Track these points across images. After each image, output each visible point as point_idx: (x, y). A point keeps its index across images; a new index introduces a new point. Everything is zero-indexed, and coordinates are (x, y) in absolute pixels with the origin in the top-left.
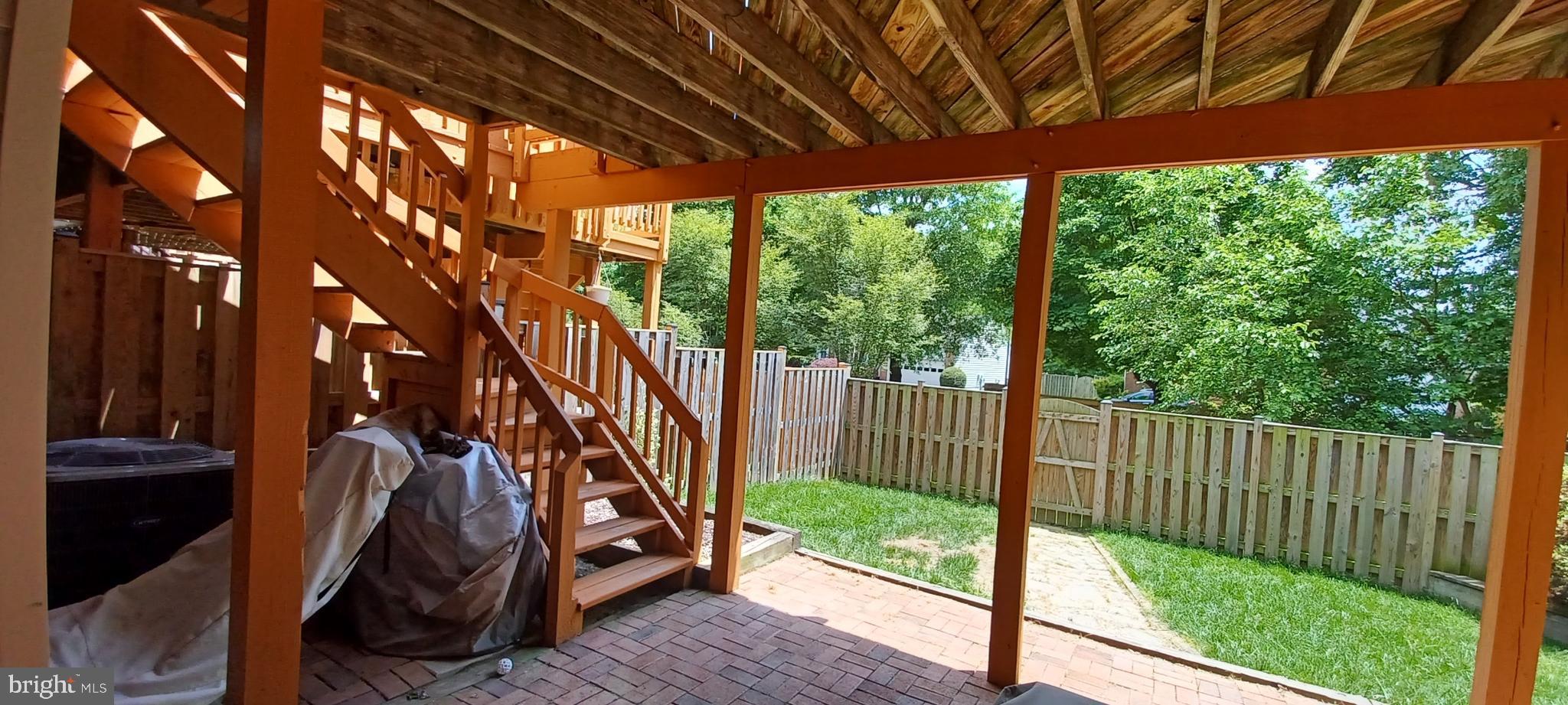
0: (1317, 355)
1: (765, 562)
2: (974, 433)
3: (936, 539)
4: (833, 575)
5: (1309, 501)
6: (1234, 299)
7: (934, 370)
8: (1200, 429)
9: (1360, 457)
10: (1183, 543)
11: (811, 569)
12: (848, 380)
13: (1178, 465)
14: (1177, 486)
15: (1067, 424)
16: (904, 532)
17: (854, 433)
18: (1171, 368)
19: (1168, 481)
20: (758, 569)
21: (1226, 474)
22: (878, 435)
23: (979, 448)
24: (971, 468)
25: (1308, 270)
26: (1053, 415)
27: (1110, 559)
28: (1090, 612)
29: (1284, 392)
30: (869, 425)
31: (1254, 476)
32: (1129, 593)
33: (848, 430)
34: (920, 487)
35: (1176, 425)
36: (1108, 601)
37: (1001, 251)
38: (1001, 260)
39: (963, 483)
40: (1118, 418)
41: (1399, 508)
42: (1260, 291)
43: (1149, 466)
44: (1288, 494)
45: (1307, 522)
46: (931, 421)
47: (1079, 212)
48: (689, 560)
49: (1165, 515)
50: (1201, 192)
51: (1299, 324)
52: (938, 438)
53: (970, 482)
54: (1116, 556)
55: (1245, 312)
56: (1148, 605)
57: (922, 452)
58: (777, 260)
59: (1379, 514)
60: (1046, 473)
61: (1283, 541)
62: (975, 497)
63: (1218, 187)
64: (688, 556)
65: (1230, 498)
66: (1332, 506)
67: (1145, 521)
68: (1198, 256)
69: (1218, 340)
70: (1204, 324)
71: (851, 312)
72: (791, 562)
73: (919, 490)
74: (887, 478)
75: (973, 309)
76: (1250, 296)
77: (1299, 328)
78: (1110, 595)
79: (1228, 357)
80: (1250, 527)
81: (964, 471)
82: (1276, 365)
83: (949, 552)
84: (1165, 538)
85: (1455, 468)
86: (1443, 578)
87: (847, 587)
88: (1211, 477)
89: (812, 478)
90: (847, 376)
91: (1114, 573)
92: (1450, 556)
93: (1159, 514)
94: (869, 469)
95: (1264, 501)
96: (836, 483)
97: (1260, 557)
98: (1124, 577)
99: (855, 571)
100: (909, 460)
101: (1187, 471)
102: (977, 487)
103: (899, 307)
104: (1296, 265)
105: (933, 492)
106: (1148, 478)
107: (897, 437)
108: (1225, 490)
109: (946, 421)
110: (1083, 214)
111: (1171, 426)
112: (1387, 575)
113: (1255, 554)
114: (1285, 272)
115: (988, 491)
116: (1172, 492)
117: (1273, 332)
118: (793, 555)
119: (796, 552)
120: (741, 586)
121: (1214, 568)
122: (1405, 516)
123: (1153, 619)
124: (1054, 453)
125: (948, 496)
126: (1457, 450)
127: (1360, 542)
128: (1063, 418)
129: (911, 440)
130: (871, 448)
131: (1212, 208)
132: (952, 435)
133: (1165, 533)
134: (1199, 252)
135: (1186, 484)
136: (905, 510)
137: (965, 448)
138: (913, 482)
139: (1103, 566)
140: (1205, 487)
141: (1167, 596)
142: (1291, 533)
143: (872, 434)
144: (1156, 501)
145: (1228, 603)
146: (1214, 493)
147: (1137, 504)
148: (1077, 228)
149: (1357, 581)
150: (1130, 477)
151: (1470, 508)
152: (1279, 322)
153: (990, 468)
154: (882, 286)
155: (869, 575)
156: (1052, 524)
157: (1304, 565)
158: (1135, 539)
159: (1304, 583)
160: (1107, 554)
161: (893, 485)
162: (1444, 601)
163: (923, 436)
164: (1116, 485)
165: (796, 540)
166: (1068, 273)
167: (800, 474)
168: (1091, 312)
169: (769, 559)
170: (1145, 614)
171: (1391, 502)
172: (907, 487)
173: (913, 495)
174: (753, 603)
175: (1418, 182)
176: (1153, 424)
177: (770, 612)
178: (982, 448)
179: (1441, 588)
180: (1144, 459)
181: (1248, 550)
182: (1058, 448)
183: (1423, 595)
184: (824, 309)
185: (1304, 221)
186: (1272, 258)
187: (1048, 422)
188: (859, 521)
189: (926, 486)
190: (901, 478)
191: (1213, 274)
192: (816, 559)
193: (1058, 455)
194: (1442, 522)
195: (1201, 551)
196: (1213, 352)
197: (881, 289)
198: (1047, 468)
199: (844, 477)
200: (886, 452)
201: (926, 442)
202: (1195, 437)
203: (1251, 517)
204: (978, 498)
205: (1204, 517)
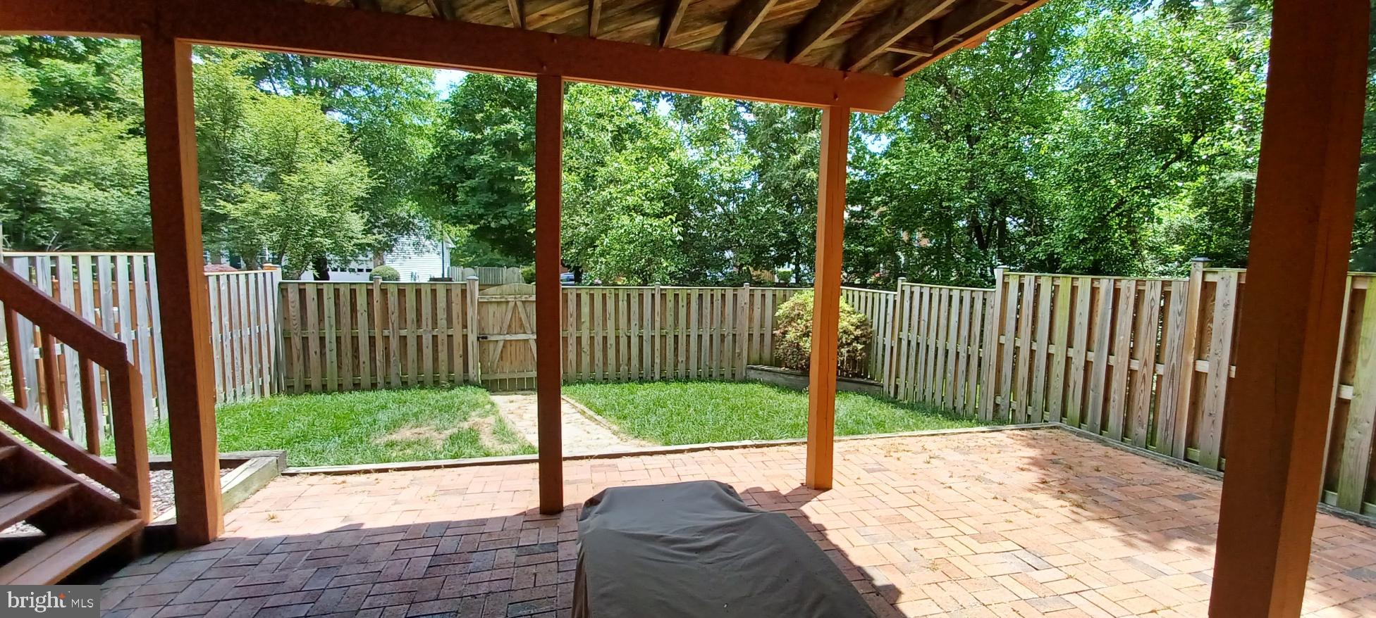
0: (681, 238)
1: (246, 495)
2: (442, 322)
3: (429, 425)
4: (344, 482)
5: (688, 336)
6: (631, 200)
7: (360, 270)
8: (623, 297)
9: (712, 303)
10: (618, 381)
11: (312, 485)
12: (280, 284)
13: (611, 324)
14: (611, 341)
15: (527, 304)
16: (394, 426)
17: (297, 342)
18: (593, 253)
19: (605, 338)
20: (241, 505)
21: (641, 327)
22: (330, 338)
23: (448, 336)
24: (443, 356)
25: (673, 180)
26: (515, 298)
27: (577, 404)
28: (580, 444)
29: (664, 265)
30: (316, 331)
31: (657, 325)
32: (599, 423)
33: (287, 340)
34: (389, 383)
35: (608, 295)
36: (588, 433)
37: (432, 150)
38: (432, 159)
39: (435, 370)
40: (567, 294)
41: (732, 332)
42: (646, 195)
43: (591, 328)
44: (676, 334)
45: (688, 351)
46: (394, 317)
47: (504, 120)
48: (135, 522)
49: (605, 364)
50: (600, 116)
51: (670, 216)
52: (403, 333)
53: (443, 367)
54: (580, 401)
55: (638, 209)
56: (615, 428)
57: (387, 348)
58: (121, 138)
59: (723, 336)
60: (513, 347)
61: (676, 365)
62: (450, 381)
63: (613, 113)
64: (133, 517)
65: (644, 342)
66: (700, 336)
67: (592, 371)
68: (602, 166)
69: (623, 231)
70: (610, 220)
71: (264, 206)
72: (280, 487)
73: (388, 386)
74: (348, 379)
75: (407, 208)
76: (640, 197)
77: (670, 219)
78: (588, 428)
79: (630, 243)
80: (657, 360)
81: (435, 359)
82: (657, 247)
83: (448, 432)
84: (606, 380)
85: (755, 304)
86: (752, 368)
87: (368, 488)
88: (632, 331)
89: (249, 398)
90: (278, 278)
91: (583, 413)
92: (755, 356)
93: (601, 364)
94: (324, 375)
95: (663, 341)
96: (283, 398)
97: (664, 379)
98: (591, 413)
99: (367, 472)
100: (373, 359)
101: (617, 329)
102: (450, 372)
103: (326, 202)
104: (666, 176)
105: (405, 385)
106: (592, 338)
107: (355, 339)
108: (641, 337)
109: (411, 315)
110: (508, 122)
111: (604, 296)
112: (728, 375)
113: (661, 378)
114: (661, 181)
115: (462, 373)
116: (609, 346)
117: (656, 222)
118: (280, 479)
119: (283, 474)
120: (227, 529)
121: (645, 393)
122: (734, 335)
123: (622, 435)
124: (518, 329)
125: (422, 385)
126: (755, 292)
127: (714, 358)
128: (523, 299)
129: (372, 340)
130: (323, 354)
131: (610, 129)
132: (419, 327)
133: (606, 377)
134: (603, 164)
135: (617, 338)
136: (384, 407)
137: (435, 337)
138: (380, 380)
139: (574, 410)
140: (629, 338)
141: (625, 418)
142: (680, 359)
143: (322, 339)
144: (599, 354)
145: (660, 411)
146: (635, 341)
147: (586, 359)
148: (505, 135)
149: (715, 381)
150: (579, 339)
151: (762, 326)
152: (658, 216)
153: (461, 353)
154: (302, 177)
155: (386, 470)
156: (523, 390)
157: (687, 379)
158: (588, 385)
159: (692, 388)
160: (573, 402)
161: (357, 387)
162: (754, 381)
163: (386, 333)
164: (570, 348)
165: (281, 462)
166: (501, 176)
167: (230, 398)
168: (526, 210)
169: (252, 490)
170: (615, 433)
171: (727, 330)
172: (374, 386)
173: (384, 393)
174: (256, 540)
175: (725, 127)
176: (592, 296)
177: (285, 541)
178: (452, 336)
179: (752, 374)
180: (588, 324)
181: (657, 377)
182: (522, 325)
183: (746, 381)
184: (222, 203)
185: (667, 145)
186: (652, 170)
187: (511, 305)
188: (336, 429)
189: (395, 380)
190: (365, 378)
191: (613, 181)
192: (313, 474)
193: (522, 331)
194: (751, 335)
195: (631, 384)
196: (619, 240)
197: (302, 181)
198: (514, 343)
199: (290, 390)
200: (343, 354)
201: (391, 338)
202: (620, 303)
203: (657, 354)
204: (453, 381)
205: (629, 359)
